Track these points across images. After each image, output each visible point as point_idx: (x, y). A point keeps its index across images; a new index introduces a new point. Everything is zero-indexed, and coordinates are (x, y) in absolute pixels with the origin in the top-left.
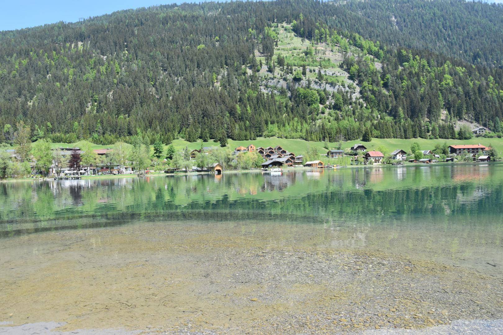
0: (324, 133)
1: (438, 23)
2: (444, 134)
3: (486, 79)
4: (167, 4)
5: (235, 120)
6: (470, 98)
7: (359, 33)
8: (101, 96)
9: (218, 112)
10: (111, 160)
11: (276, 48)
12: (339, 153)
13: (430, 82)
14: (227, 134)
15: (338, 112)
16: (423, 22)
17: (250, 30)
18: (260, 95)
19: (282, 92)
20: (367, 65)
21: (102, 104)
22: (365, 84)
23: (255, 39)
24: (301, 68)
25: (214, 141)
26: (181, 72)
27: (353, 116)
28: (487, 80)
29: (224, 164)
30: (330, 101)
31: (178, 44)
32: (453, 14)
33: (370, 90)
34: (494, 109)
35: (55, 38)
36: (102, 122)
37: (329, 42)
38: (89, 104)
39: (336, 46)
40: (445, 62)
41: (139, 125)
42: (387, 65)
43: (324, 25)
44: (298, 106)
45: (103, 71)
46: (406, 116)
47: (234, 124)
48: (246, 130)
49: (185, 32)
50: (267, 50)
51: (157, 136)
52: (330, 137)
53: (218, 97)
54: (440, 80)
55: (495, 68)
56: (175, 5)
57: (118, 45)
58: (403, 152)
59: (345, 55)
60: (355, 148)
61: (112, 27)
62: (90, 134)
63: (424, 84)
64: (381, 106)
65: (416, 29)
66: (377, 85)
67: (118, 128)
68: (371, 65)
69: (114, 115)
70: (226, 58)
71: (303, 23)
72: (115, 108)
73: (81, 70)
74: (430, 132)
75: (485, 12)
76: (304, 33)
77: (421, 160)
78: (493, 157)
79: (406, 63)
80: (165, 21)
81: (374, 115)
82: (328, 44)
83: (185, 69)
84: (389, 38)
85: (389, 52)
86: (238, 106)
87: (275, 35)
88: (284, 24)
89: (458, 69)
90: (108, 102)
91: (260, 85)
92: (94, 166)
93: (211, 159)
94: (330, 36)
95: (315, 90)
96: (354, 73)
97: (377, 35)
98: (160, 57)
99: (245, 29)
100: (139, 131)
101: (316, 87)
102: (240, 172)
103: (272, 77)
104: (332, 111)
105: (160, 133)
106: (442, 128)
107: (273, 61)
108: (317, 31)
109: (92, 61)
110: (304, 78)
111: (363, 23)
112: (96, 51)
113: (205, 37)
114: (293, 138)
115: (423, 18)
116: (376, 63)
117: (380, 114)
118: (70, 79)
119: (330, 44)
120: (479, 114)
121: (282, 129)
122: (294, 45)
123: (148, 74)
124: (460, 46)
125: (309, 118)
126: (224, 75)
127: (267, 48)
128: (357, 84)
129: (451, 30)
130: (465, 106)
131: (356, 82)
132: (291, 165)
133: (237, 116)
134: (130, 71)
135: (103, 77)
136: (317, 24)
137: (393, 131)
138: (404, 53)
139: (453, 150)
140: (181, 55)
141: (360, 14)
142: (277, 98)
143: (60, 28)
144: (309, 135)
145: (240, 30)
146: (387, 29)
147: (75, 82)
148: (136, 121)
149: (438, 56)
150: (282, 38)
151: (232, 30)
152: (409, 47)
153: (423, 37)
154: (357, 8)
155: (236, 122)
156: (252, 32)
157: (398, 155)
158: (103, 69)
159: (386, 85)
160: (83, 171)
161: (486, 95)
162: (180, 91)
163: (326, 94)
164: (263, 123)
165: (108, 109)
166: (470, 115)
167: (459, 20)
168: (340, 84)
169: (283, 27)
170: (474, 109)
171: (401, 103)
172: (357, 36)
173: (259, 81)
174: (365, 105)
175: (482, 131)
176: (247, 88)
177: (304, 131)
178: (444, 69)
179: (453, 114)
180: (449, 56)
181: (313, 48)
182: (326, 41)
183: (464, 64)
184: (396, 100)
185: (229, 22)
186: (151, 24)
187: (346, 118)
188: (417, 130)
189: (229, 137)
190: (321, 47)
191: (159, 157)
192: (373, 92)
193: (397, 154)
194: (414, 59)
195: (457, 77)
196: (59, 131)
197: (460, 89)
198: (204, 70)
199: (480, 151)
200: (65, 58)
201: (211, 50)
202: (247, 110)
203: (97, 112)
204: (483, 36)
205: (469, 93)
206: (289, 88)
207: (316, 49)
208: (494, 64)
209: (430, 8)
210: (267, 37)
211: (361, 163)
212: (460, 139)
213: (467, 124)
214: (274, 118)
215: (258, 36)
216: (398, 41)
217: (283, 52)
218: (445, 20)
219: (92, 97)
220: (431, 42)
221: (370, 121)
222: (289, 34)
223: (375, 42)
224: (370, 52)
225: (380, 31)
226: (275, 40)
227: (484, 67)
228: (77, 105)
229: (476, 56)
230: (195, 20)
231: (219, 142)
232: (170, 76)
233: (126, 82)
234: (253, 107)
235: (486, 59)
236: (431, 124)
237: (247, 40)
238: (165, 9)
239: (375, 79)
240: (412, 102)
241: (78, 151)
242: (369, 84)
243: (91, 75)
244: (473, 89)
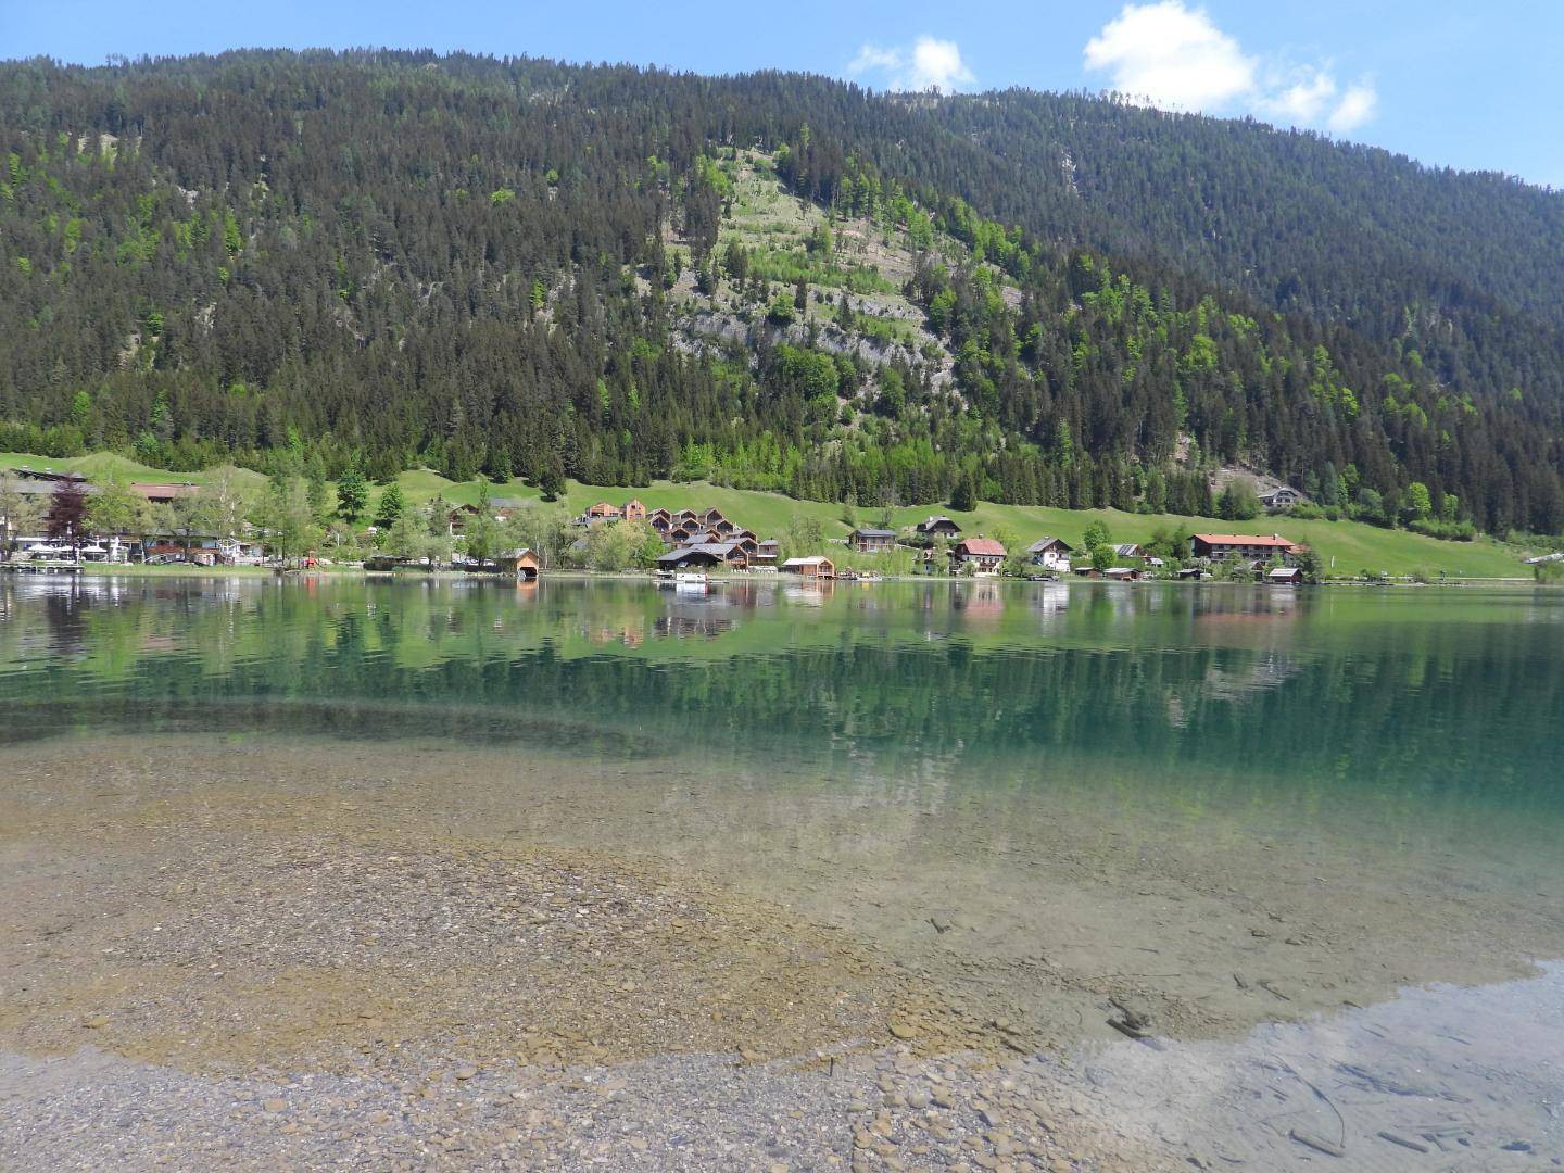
0: (846, 478)
1: (1191, 184)
2: (1180, 500)
3: (1309, 354)
4: (404, 48)
5: (591, 425)
6: (1260, 406)
7: (967, 197)
8: (174, 317)
9: (543, 397)
10: (189, 521)
11: (724, 221)
12: (884, 538)
13: (1154, 352)
14: (566, 465)
15: (889, 422)
16: (1149, 180)
17: (653, 159)
18: (671, 356)
19: (734, 354)
20: (981, 293)
21: (175, 344)
22: (972, 346)
23: (664, 189)
24: (794, 287)
25: (526, 483)
26: (435, 266)
27: (929, 437)
28: (1310, 358)
29: (548, 553)
30: (869, 390)
31: (432, 179)
32: (1234, 162)
33: (982, 366)
34: (1323, 441)
35: (19, 110)
36: (172, 400)
37: (878, 216)
38: (132, 338)
39: (898, 229)
40: (1200, 300)
41: (296, 418)
42: (1038, 296)
43: (868, 165)
44: (776, 396)
45: (183, 239)
46: (1080, 445)
47: (586, 436)
48: (622, 457)
49: (453, 143)
50: (700, 227)
51: (353, 457)
52: (859, 493)
53: (546, 351)
54: (1182, 350)
55: (1335, 324)
56: (428, 55)
57: (236, 158)
58: (1061, 547)
59: (921, 260)
60: (928, 526)
61: (220, 100)
62: (130, 433)
63: (1136, 357)
64: (1011, 413)
65: (1127, 198)
66: (1003, 354)
67: (226, 422)
68: (990, 294)
69: (214, 380)
70: (575, 240)
71: (810, 154)
72: (220, 360)
73: (107, 225)
74: (1143, 494)
75: (1322, 164)
76: (808, 184)
77: (1111, 570)
78: (1310, 572)
79: (1091, 295)
80: (395, 102)
81: (990, 435)
82: (875, 224)
83: (448, 261)
84: (1051, 218)
85: (1047, 258)
86: (602, 386)
87: (725, 183)
88: (755, 154)
89: (1236, 319)
90: (196, 336)
91: (670, 329)
92: (135, 536)
93: (509, 534)
94: (883, 201)
95: (828, 354)
96: (942, 312)
97: (1017, 208)
98: (373, 213)
99: (639, 157)
100: (294, 435)
101: (832, 347)
102: (591, 576)
103: (707, 307)
104: (872, 419)
105: (362, 447)
106: (1177, 485)
107: (712, 262)
108: (846, 181)
109: (146, 201)
110: (799, 317)
111: (980, 168)
112: (160, 170)
113: (516, 167)
114: (755, 489)
115: (1150, 169)
116: (1007, 289)
117: (1005, 436)
118: (67, 252)
119: (881, 224)
120: (1282, 449)
121: (727, 460)
122: (777, 218)
123: (332, 262)
124: (1247, 256)
125: (805, 434)
126: (568, 288)
127: (698, 220)
128: (947, 347)
129: (1225, 207)
130: (1244, 426)
131: (946, 340)
132: (743, 567)
133: (598, 413)
134: (274, 247)
135: (182, 258)
136: (850, 160)
137: (1038, 484)
138: (1088, 263)
139: (1203, 549)
140: (438, 213)
141: (975, 139)
142: (717, 370)
143: (37, 79)
144: (801, 482)
145: (623, 157)
146: (1046, 191)
147: (84, 261)
148: (287, 403)
149: (1181, 279)
150: (746, 194)
151: (600, 154)
152: (1105, 248)
153: (1145, 224)
154: (967, 122)
155: (593, 431)
156: (658, 166)
157: (1047, 555)
158: (183, 231)
159: (1028, 355)
160: (95, 549)
161: (1305, 398)
162: (431, 325)
163: (857, 367)
164: (673, 441)
165: (194, 360)
166: (1257, 452)
167: (1248, 181)
168: (899, 341)
169: (749, 160)
170: (1271, 437)
171: (1068, 406)
172: (961, 204)
173: (668, 315)
174: (965, 407)
175: (1288, 500)
176: (631, 332)
177: (788, 469)
178: (1194, 319)
179: (1208, 447)
180: (1215, 284)
181: (833, 232)
182: (869, 213)
183: (1253, 307)
184: (1054, 396)
185: (592, 130)
186: (348, 107)
187: (911, 441)
188: (1107, 485)
189: (570, 474)
190: (854, 229)
191: (351, 519)
192: (992, 372)
193: (1044, 551)
194: (1115, 283)
195: (1230, 343)
196: (22, 415)
197: (1235, 376)
198: (508, 269)
199: (1277, 554)
200: (55, 182)
201: (533, 210)
202: (628, 399)
203: (158, 364)
204: (1310, 233)
205: (1258, 392)
206: (752, 342)
207: (839, 235)
208: (1335, 313)
209: (1174, 140)
210: (700, 186)
211: (941, 570)
212: (1224, 518)
213: (1247, 477)
214: (705, 426)
215: (674, 182)
216: (1075, 230)
217: (743, 235)
218: (1211, 177)
219: (143, 317)
220: (1166, 239)
221: (975, 453)
222: (765, 185)
223: (1011, 228)
224: (993, 255)
225: (1028, 197)
226: (722, 197)
227: (1306, 320)
228: (89, 336)
229: (1286, 289)
230: (489, 111)
231: (540, 486)
232: (403, 277)
233: (260, 280)
234: (646, 392)
235: (1315, 300)
236: (1146, 471)
237: (641, 191)
238: (396, 64)
239: (1000, 334)
240: (1096, 406)
241: (78, 485)
242: (981, 347)
243: (139, 245)
244: (1271, 379)
